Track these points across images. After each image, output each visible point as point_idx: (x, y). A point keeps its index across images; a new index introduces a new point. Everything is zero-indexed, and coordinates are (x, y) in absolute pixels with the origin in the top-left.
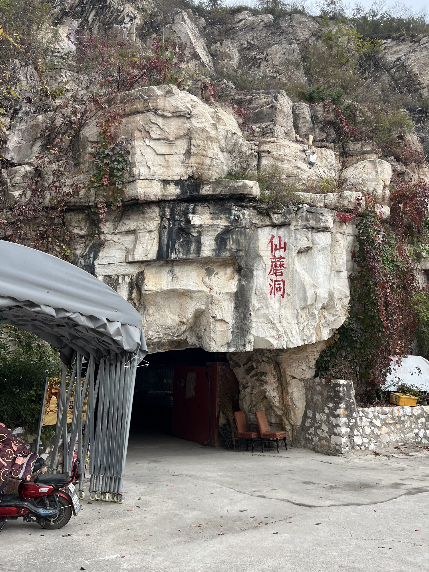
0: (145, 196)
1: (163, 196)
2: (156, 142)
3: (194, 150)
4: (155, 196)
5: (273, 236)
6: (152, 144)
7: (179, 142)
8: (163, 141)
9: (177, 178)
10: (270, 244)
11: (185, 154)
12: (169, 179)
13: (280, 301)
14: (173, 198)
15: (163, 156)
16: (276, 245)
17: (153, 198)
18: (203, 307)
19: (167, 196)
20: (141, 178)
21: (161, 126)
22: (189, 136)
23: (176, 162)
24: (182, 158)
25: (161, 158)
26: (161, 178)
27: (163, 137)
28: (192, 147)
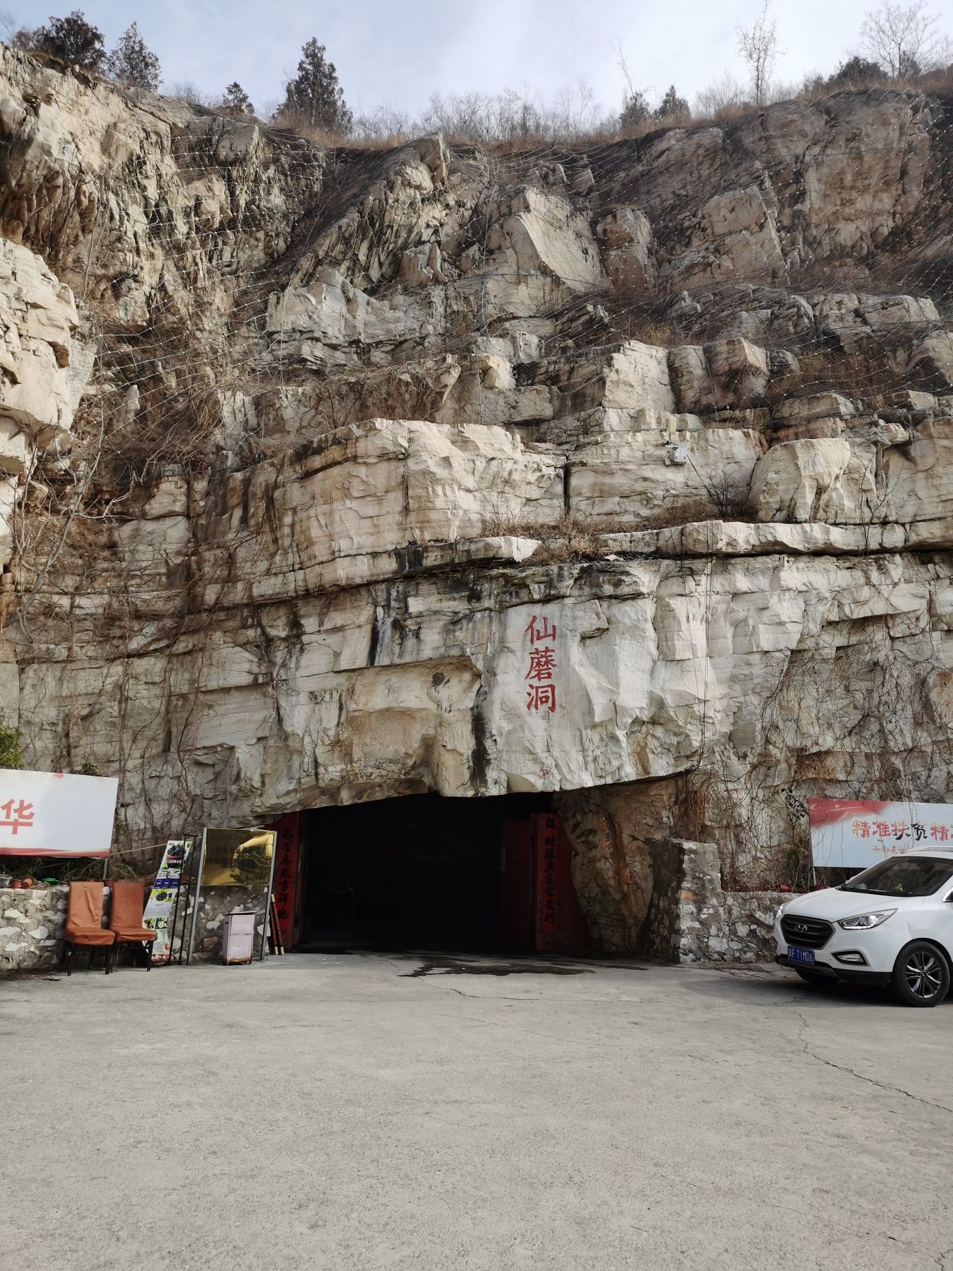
0: (348, 578)
1: (372, 575)
2: (360, 500)
3: (413, 505)
4: (362, 577)
5: (534, 618)
6: (354, 504)
7: (391, 496)
8: (369, 499)
9: (391, 548)
10: (530, 632)
11: (400, 512)
12: (380, 550)
13: (546, 718)
14: (386, 576)
15: (370, 520)
16: (538, 631)
17: (358, 581)
18: (431, 732)
19: (378, 575)
20: (342, 554)
21: (365, 479)
22: (405, 484)
23: (390, 525)
24: (398, 518)
25: (368, 522)
26: (370, 550)
27: (368, 493)
28: (411, 501)
